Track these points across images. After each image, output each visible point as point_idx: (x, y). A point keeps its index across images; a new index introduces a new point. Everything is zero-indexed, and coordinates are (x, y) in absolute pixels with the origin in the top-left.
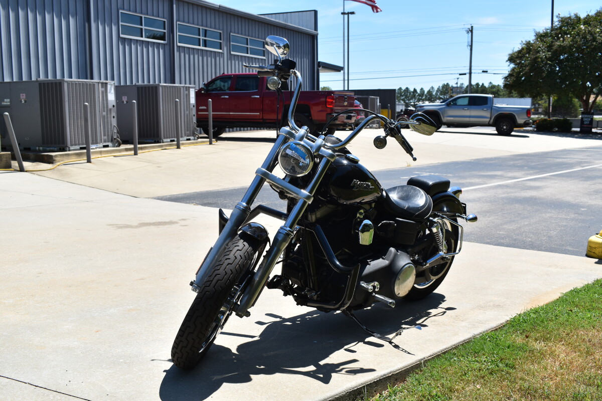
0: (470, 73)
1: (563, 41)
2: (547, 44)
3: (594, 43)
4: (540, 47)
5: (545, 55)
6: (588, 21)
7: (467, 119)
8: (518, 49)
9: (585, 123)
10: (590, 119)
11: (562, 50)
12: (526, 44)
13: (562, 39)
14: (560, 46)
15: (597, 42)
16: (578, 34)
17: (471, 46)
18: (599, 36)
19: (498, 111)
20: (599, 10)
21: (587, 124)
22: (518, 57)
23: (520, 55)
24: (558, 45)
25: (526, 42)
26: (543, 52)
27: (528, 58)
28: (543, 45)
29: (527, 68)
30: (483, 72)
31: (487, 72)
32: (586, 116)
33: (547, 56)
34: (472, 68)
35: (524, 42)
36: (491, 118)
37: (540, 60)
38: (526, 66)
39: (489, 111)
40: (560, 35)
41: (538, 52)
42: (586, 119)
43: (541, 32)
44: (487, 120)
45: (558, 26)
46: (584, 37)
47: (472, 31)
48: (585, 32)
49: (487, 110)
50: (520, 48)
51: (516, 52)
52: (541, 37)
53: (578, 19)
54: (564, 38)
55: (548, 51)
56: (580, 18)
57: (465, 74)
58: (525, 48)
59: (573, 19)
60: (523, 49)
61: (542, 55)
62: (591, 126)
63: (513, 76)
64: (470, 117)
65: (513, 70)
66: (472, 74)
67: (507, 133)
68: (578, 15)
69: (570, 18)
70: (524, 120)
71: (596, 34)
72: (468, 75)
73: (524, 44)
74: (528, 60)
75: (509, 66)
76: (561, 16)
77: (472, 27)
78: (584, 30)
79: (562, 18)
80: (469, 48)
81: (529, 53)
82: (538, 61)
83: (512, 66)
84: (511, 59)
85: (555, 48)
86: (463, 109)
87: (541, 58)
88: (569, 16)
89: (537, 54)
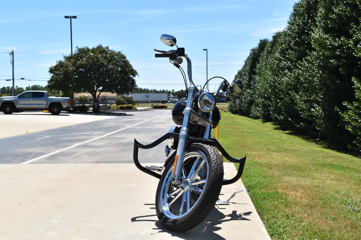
0: (13, 80)
1: (82, 61)
2: (72, 63)
3: (99, 63)
4: (69, 64)
5: (72, 69)
6: (93, 51)
7: (32, 106)
8: (55, 65)
9: (95, 107)
10: (97, 105)
11: (81, 66)
12: (59, 63)
13: (81, 60)
14: (80, 64)
15: (100, 62)
16: (90, 58)
17: (13, 63)
18: (101, 59)
19: (51, 101)
20: (98, 45)
21: (96, 108)
22: (55, 70)
23: (56, 68)
24: (79, 63)
25: (59, 61)
26: (71, 67)
27: (61, 70)
28: (70, 63)
29: (62, 76)
30: (22, 79)
31: (24, 79)
32: (95, 103)
33: (73, 69)
34: (14, 76)
35: (58, 61)
36: (47, 105)
37: (69, 71)
38: (61, 75)
39: (46, 101)
40: (79, 58)
41: (68, 67)
42: (96, 105)
43: (67, 56)
44: (45, 106)
45: (77, 53)
46: (93, 60)
47: (13, 54)
48: (93, 57)
49: (44, 100)
50: (56, 64)
51: (53, 67)
52: (68, 59)
53: (88, 49)
54: (82, 59)
55: (74, 67)
56: (89, 49)
57: (10, 80)
58: (59, 65)
59: (86, 50)
60: (57, 65)
61: (70, 68)
62: (98, 109)
63: (54, 80)
64: (34, 104)
65: (53, 77)
66: (14, 80)
67: (57, 114)
68: (88, 47)
69: (83, 49)
70: (67, 106)
71: (99, 58)
72: (12, 81)
73: (58, 62)
74: (62, 72)
75: (50, 75)
76: (78, 47)
77: (13, 51)
78: (93, 55)
79: (79, 48)
80: (12, 64)
81: (62, 67)
82: (69, 72)
83: (52, 75)
84: (51, 71)
85: (78, 64)
86: (29, 100)
87: (70, 70)
88: (83, 48)
89: (67, 68)
